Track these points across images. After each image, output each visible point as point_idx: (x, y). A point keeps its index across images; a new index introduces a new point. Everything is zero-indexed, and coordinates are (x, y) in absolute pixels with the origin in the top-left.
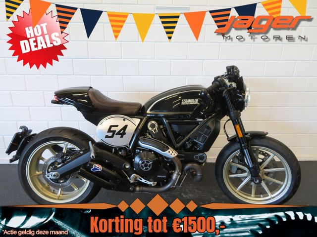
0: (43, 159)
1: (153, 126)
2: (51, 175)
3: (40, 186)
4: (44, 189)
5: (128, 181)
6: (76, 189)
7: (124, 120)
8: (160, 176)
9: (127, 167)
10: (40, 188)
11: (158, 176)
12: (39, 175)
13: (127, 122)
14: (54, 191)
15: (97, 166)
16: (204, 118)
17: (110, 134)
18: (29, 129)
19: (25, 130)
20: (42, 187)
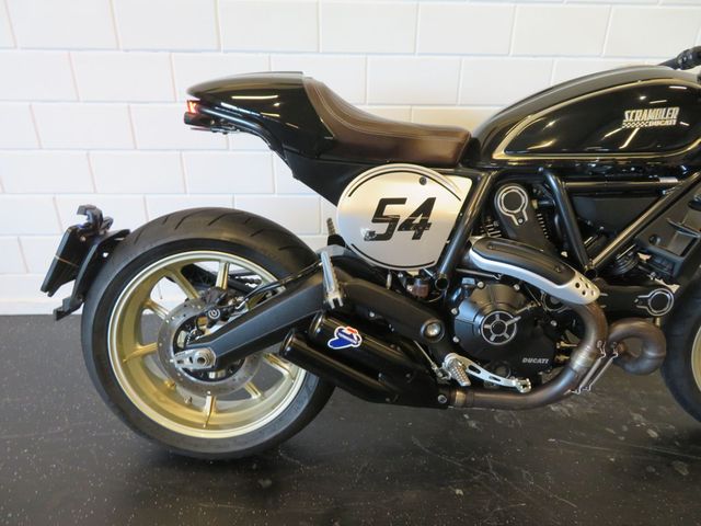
0: (153, 306)
1: (512, 202)
2: (192, 358)
3: (151, 388)
4: (163, 398)
5: (433, 374)
6: (254, 397)
7: (423, 182)
8: (530, 361)
9: (434, 332)
10: (150, 395)
11: (525, 360)
12: (144, 356)
13: (430, 190)
14: (191, 400)
15: (346, 330)
16: (679, 175)
17: (382, 228)
18: (104, 216)
19: (94, 217)
20: (155, 389)
